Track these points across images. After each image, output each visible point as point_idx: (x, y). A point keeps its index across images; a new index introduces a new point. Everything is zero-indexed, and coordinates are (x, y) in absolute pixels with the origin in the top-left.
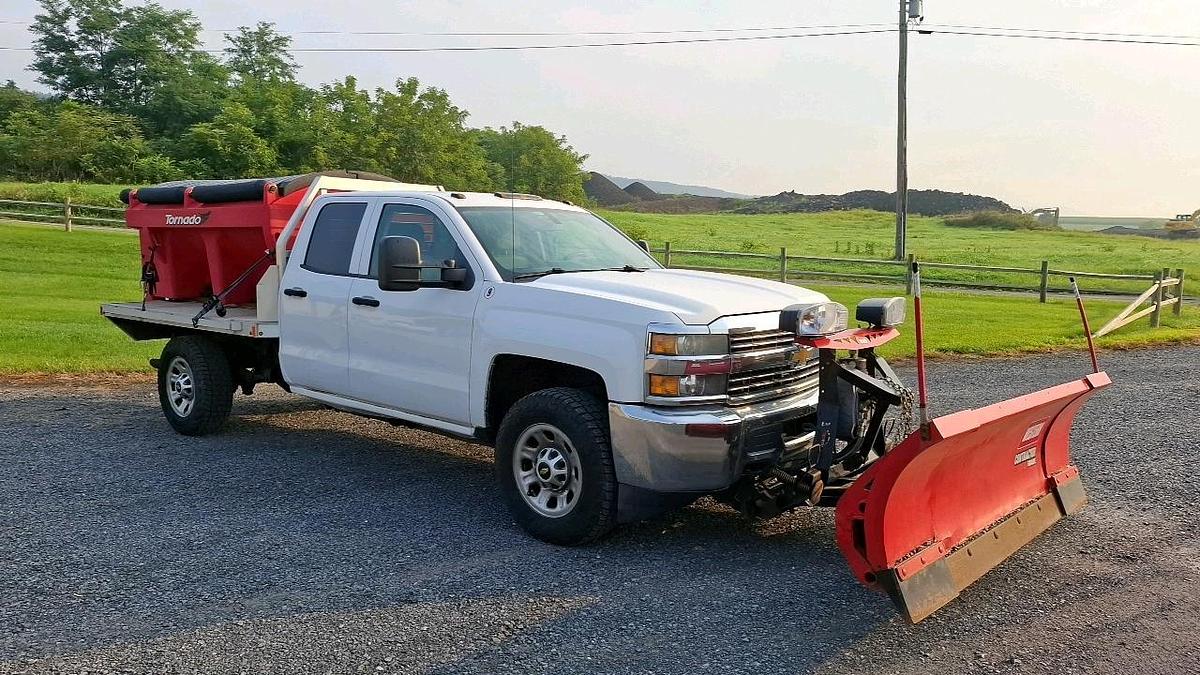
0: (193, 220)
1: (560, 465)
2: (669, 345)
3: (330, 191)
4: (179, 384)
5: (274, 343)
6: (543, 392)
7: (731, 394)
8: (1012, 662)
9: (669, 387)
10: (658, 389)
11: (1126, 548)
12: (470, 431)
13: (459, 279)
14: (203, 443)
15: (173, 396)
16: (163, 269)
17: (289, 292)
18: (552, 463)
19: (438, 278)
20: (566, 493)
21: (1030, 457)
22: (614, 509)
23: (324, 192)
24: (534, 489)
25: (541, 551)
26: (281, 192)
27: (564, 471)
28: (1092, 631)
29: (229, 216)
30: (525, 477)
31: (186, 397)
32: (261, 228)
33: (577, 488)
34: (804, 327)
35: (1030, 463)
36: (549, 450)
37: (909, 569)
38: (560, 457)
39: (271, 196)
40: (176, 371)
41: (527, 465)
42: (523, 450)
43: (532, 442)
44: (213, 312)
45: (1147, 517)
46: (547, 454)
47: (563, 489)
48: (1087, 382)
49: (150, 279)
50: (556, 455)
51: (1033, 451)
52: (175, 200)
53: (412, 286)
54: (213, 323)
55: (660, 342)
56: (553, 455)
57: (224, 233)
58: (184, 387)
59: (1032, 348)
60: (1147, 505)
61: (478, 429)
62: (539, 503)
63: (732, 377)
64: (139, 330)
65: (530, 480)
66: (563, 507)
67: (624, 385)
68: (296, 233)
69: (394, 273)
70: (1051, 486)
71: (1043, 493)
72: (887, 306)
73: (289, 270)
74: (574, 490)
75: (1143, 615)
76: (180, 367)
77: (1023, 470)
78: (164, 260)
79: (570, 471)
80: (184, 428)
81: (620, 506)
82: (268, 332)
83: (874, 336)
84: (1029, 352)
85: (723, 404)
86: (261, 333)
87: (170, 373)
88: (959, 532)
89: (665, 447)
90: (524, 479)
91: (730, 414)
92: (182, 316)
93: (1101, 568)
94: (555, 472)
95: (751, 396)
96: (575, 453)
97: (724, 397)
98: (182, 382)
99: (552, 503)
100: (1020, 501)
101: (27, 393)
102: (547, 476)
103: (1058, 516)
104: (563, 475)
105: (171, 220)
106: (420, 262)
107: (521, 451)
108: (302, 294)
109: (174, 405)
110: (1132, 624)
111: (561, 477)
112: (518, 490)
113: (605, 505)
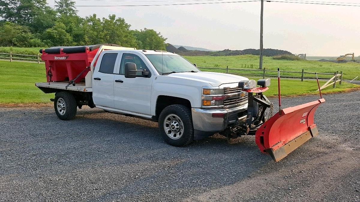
0: (63, 58)
1: (177, 125)
2: (208, 92)
3: (105, 50)
4: (61, 106)
5: (91, 93)
6: (172, 105)
7: (225, 105)
8: (301, 172)
9: (208, 103)
10: (205, 104)
11: (329, 145)
12: (150, 117)
13: (147, 74)
14: (69, 122)
15: (59, 109)
16: (53, 73)
17: (95, 79)
18: (175, 125)
19: (141, 74)
20: (179, 133)
21: (303, 121)
22: (193, 137)
23: (103, 50)
24: (170, 132)
25: (173, 148)
26: (90, 50)
27: (178, 127)
28: (321, 165)
29: (74, 57)
31: (63, 109)
32: (85, 61)
33: (182, 131)
34: (245, 87)
35: (304, 123)
36: (174, 121)
37: (275, 149)
38: (177, 123)
39: (88, 51)
40: (60, 102)
41: (167, 125)
42: (167, 122)
43: (169, 119)
44: (72, 85)
45: (334, 137)
46: (174, 122)
47: (178, 132)
48: (319, 101)
49: (49, 75)
50: (176, 123)
51: (305, 120)
52: (57, 52)
53: (134, 77)
54: (72, 88)
55: (206, 91)
56: (175, 123)
57: (72, 62)
58: (62, 106)
59: (300, 94)
60: (334, 134)
61: (153, 116)
62: (171, 136)
63: (225, 100)
64: (47, 90)
65: (168, 130)
66: (178, 136)
67: (196, 103)
68: (96, 62)
69: (129, 73)
70: (309, 129)
71: (307, 131)
72: (266, 81)
73: (95, 73)
74: (181, 132)
75: (333, 161)
76: (61, 101)
77: (302, 125)
78: (53, 70)
79: (180, 127)
80: (62, 118)
81: (195, 136)
82: (89, 90)
83: (262, 89)
84: (299, 95)
85: (222, 108)
86: (87, 91)
87: (58, 103)
88: (286, 140)
89: (207, 120)
90: (167, 129)
91: (225, 110)
92: (62, 86)
93: (322, 150)
94: (176, 127)
95: (229, 106)
96: (182, 122)
97: (223, 106)
98: (62, 105)
99: (175, 136)
100: (301, 133)
101: (12, 109)
102: (173, 128)
103: (311, 137)
104: (178, 128)
105: (56, 58)
106: (136, 70)
107: (166, 122)
108: (100, 79)
109: (59, 112)
110: (332, 163)
111: (177, 129)
112: (165, 132)
113: (190, 135)
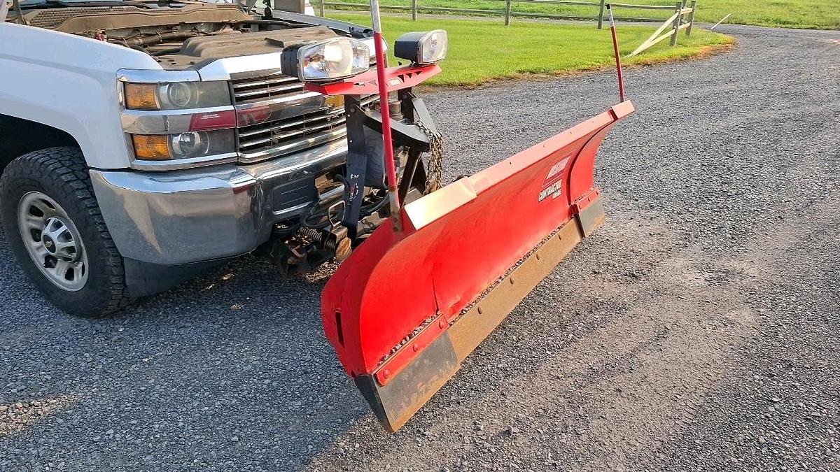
1: (66, 236)
6: (27, 156)
7: (242, 150)
8: (509, 432)
10: (145, 152)
11: (633, 265)
20: (81, 264)
21: (555, 189)
22: (123, 284)
24: (50, 261)
25: (65, 322)
27: (72, 243)
30: (38, 248)
34: (309, 72)
35: (555, 196)
36: (53, 220)
38: (64, 228)
41: (36, 235)
42: (29, 220)
43: (34, 211)
45: (654, 227)
46: (50, 225)
47: (76, 262)
48: (612, 113)
50: (61, 225)
55: (137, 93)
56: (57, 225)
60: (654, 214)
62: (56, 275)
63: (241, 131)
65: (45, 251)
66: (80, 280)
70: (573, 212)
71: (566, 220)
72: (423, 40)
77: (547, 205)
79: (79, 242)
81: (129, 281)
83: (410, 75)
85: (235, 163)
88: (471, 292)
90: (38, 252)
93: (609, 290)
94: (60, 244)
97: (234, 154)
99: (70, 275)
100: (542, 235)
102: (52, 248)
103: (578, 239)
107: (26, 220)
110: (630, 361)
111: (70, 249)
112: (33, 262)
113: (114, 280)
